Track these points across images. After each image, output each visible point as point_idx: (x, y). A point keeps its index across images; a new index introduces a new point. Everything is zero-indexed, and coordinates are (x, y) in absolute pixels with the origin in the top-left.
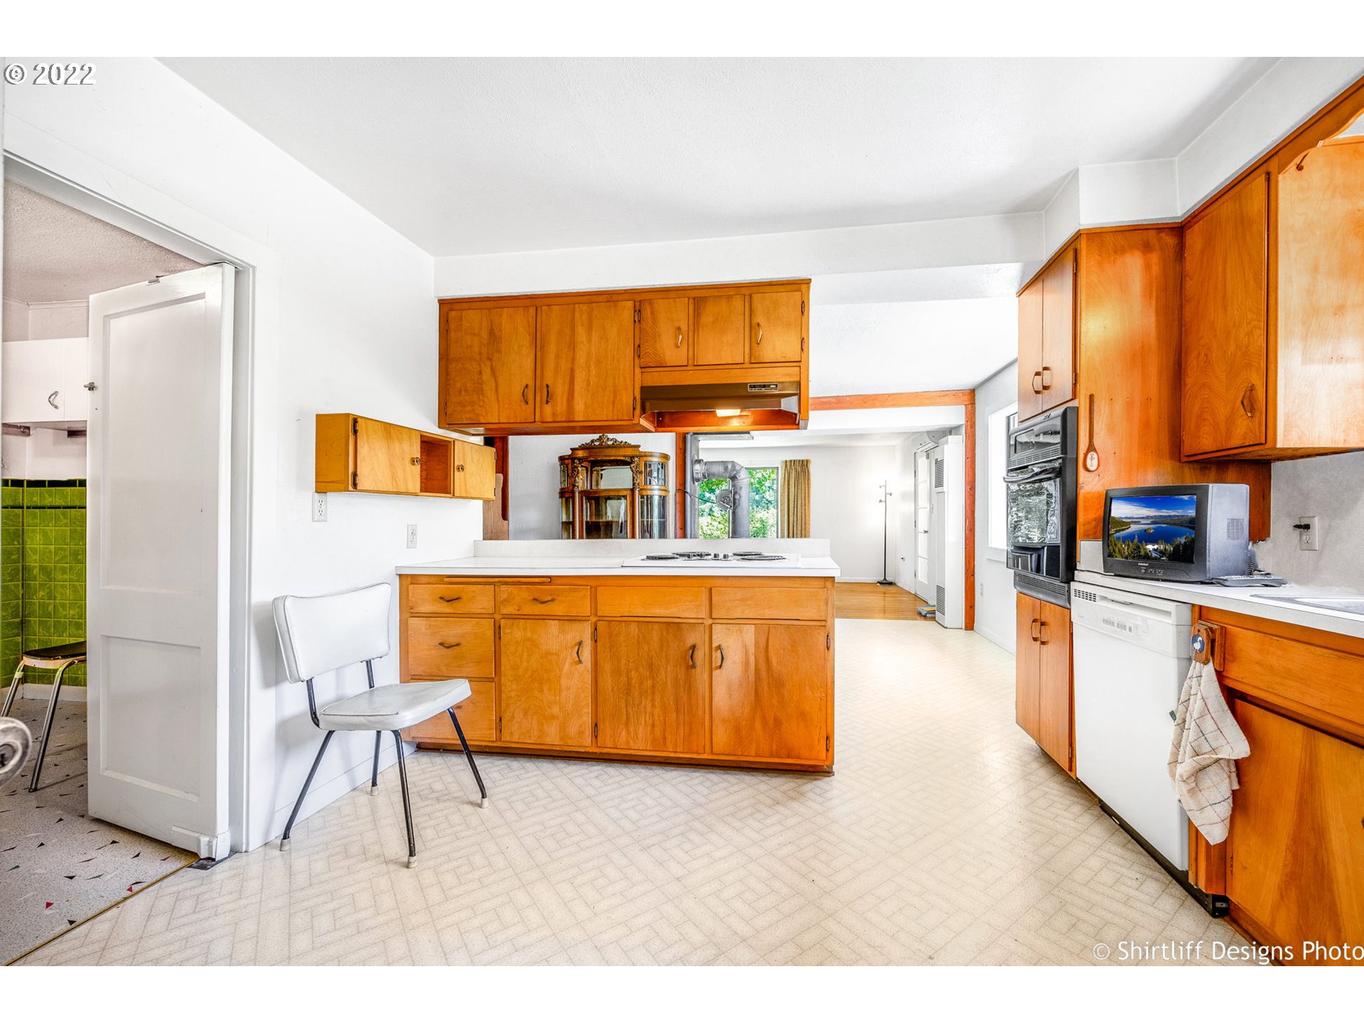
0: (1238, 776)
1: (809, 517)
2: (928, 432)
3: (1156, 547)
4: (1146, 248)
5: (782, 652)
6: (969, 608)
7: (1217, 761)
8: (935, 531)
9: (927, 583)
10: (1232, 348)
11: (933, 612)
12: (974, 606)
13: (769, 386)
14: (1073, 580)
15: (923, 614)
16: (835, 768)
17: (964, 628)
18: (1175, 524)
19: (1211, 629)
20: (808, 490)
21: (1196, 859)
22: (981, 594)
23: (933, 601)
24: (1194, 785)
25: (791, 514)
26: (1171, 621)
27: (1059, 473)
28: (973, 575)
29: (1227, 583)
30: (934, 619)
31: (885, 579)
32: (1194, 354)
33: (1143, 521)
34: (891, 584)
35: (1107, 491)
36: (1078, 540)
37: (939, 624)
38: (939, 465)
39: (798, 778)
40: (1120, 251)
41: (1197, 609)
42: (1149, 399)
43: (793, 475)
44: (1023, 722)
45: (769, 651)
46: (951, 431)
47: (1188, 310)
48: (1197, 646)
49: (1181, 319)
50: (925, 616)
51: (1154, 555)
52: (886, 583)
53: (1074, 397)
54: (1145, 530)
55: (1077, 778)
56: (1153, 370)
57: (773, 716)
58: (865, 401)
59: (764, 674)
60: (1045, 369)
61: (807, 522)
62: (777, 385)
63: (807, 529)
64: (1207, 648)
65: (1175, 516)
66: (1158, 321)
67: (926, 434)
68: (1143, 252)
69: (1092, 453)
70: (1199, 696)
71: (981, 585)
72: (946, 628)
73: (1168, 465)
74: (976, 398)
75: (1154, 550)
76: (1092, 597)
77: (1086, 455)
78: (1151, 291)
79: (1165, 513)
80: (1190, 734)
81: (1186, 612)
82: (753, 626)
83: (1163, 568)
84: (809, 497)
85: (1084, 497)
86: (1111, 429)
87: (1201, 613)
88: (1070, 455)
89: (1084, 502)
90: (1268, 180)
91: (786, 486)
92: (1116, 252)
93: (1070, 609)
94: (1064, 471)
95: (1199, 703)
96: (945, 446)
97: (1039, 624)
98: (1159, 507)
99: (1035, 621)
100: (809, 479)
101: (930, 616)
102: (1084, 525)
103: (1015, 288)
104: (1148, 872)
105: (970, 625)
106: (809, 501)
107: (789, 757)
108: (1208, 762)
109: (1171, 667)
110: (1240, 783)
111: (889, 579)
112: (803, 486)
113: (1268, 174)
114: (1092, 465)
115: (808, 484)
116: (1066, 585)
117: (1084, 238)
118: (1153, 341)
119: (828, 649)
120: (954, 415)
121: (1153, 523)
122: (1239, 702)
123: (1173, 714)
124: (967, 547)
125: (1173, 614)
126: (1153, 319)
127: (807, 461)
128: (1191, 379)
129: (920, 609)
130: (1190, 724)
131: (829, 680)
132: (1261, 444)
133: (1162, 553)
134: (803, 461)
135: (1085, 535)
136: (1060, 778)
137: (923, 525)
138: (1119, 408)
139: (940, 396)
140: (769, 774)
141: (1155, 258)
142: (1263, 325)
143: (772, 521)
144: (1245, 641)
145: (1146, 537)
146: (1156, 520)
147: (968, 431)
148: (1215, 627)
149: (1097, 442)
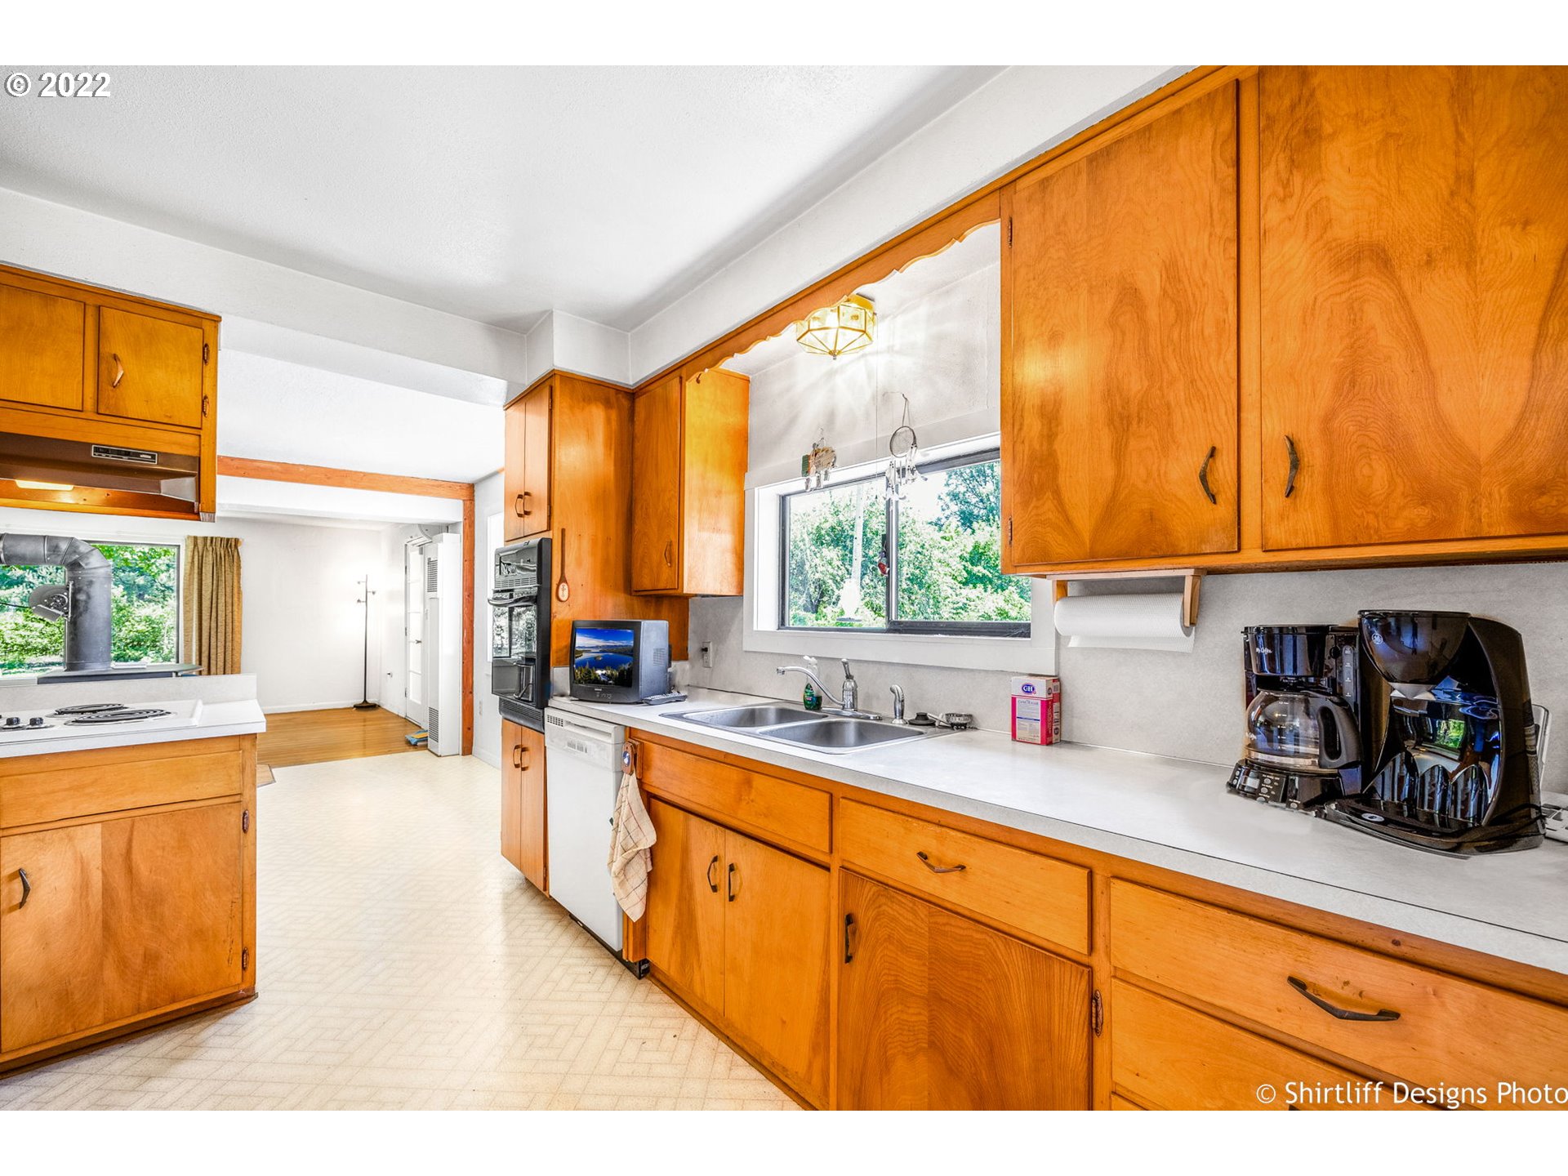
0: (652, 860)
1: (240, 622)
2: (420, 525)
3: (604, 672)
4: (608, 404)
5: (159, 853)
6: (466, 730)
7: (638, 852)
8: (428, 642)
9: (420, 703)
10: (661, 508)
11: (425, 739)
12: (473, 727)
13: (137, 455)
14: (547, 706)
15: (413, 743)
16: (258, 988)
17: (461, 753)
18: (620, 653)
19: (634, 745)
20: (239, 582)
21: (627, 937)
22: (480, 713)
23: (426, 726)
24: (623, 877)
25: (205, 617)
26: (610, 741)
27: (534, 600)
28: (471, 693)
29: (651, 703)
30: (426, 747)
31: (365, 701)
32: (639, 506)
33: (593, 650)
34: (374, 707)
35: (573, 622)
36: (552, 668)
37: (432, 752)
38: (432, 566)
39: (192, 1025)
40: (588, 400)
41: (628, 729)
42: (608, 539)
43: (209, 559)
44: (507, 853)
45: (133, 857)
46: (447, 527)
47: (637, 465)
48: (626, 761)
49: (632, 472)
50: (415, 745)
51: (602, 679)
52: (366, 707)
53: (549, 528)
54: (595, 658)
55: (551, 897)
56: (612, 513)
57: (141, 952)
58: (329, 475)
59: (122, 894)
60: (526, 494)
61: (236, 629)
62: (153, 457)
63: (236, 639)
64: (632, 761)
65: (620, 646)
66: (616, 470)
67: (417, 528)
68: (606, 407)
69: (563, 584)
70: (627, 802)
71: (480, 703)
72: (440, 756)
73: (622, 598)
74: (475, 493)
75: (602, 674)
76: (559, 722)
77: (558, 586)
78: (611, 445)
79: (611, 643)
80: (621, 836)
81: (621, 731)
82: (100, 825)
83: (611, 692)
84: (239, 592)
85: (557, 626)
86: (579, 563)
87: (631, 733)
88: (544, 585)
89: (557, 630)
90: (681, 382)
91: (196, 576)
92: (584, 400)
93: (544, 734)
94: (541, 600)
95: (627, 807)
96: (440, 545)
97: (520, 750)
98: (606, 639)
99: (517, 747)
100: (239, 567)
101: (421, 745)
102: (557, 652)
103: (502, 402)
104: (599, 962)
105: (467, 749)
106: (239, 599)
107: (174, 1001)
108: (632, 855)
109: (611, 778)
110: (653, 865)
111: (370, 700)
112: (229, 577)
113: (681, 378)
114: (563, 596)
115: (239, 574)
116: (541, 711)
117: (558, 377)
118: (612, 485)
119: (245, 831)
120: (450, 510)
121: (601, 652)
122: (653, 800)
123: (611, 821)
124: (465, 662)
125: (613, 734)
126: (612, 468)
127: (237, 541)
128: (637, 527)
129: (409, 737)
130: (621, 828)
131: (247, 872)
132: (675, 589)
133: (610, 677)
134: (228, 540)
135: (557, 662)
136: (538, 900)
137: (415, 632)
138: (586, 544)
139: (433, 486)
140: (135, 1041)
141: (614, 414)
142: (677, 494)
143: (171, 622)
144: (656, 754)
145: (596, 663)
146: (604, 650)
147: (466, 530)
148: (637, 743)
149: (568, 575)
